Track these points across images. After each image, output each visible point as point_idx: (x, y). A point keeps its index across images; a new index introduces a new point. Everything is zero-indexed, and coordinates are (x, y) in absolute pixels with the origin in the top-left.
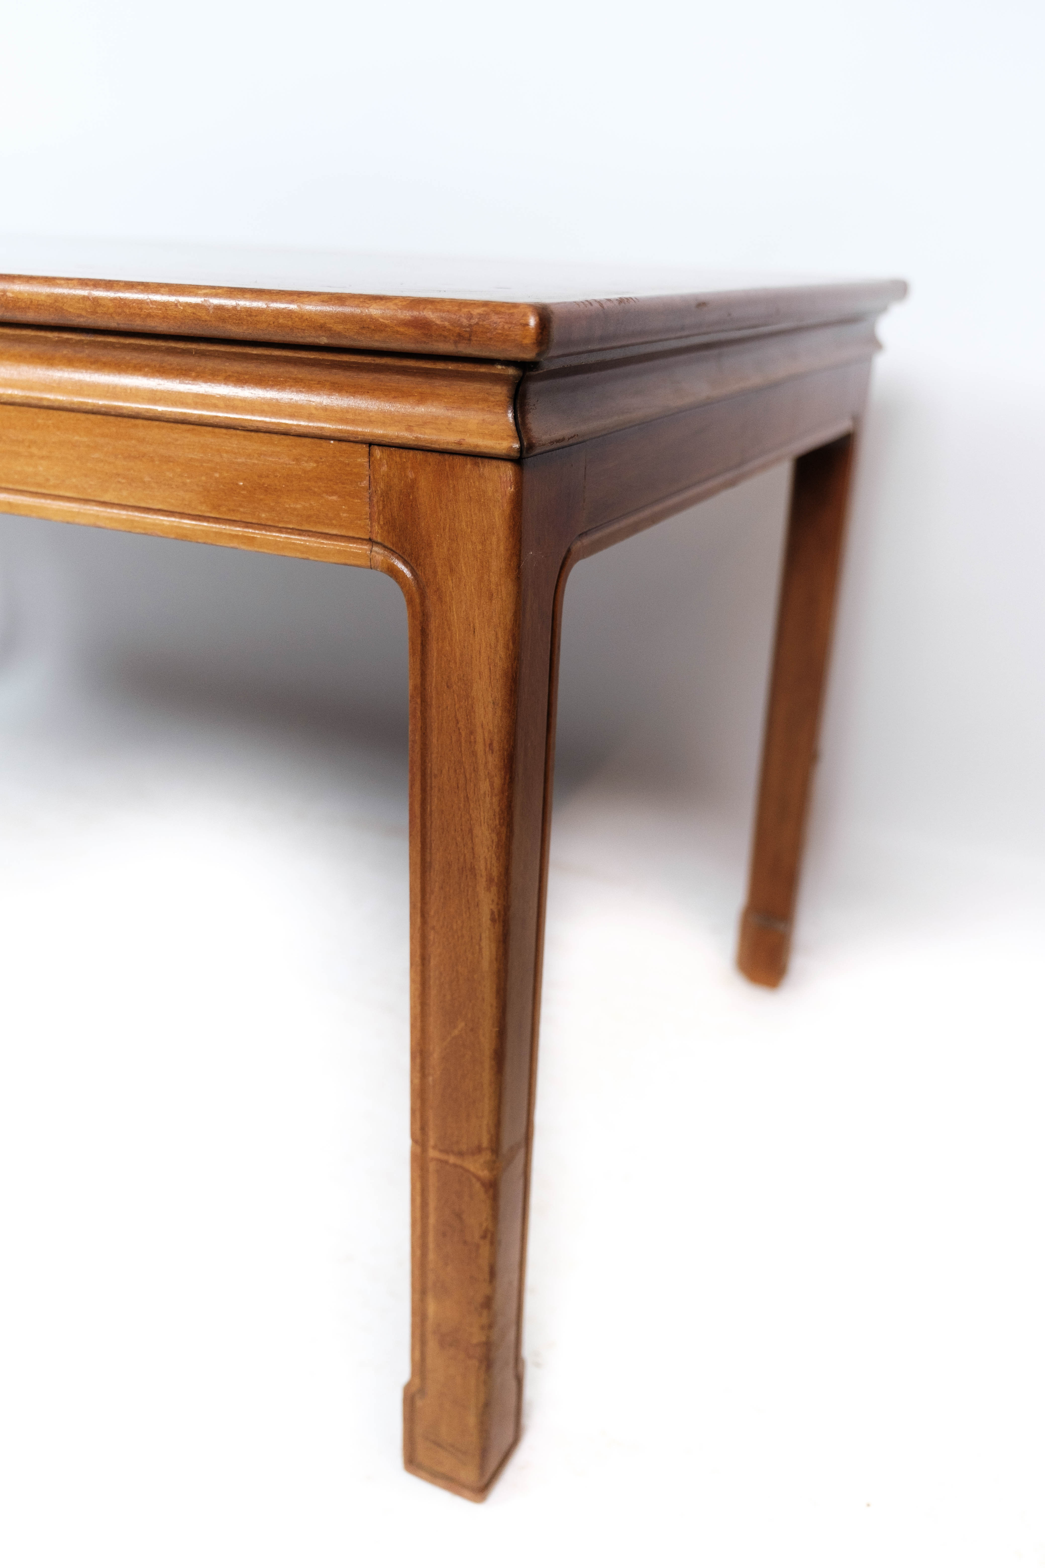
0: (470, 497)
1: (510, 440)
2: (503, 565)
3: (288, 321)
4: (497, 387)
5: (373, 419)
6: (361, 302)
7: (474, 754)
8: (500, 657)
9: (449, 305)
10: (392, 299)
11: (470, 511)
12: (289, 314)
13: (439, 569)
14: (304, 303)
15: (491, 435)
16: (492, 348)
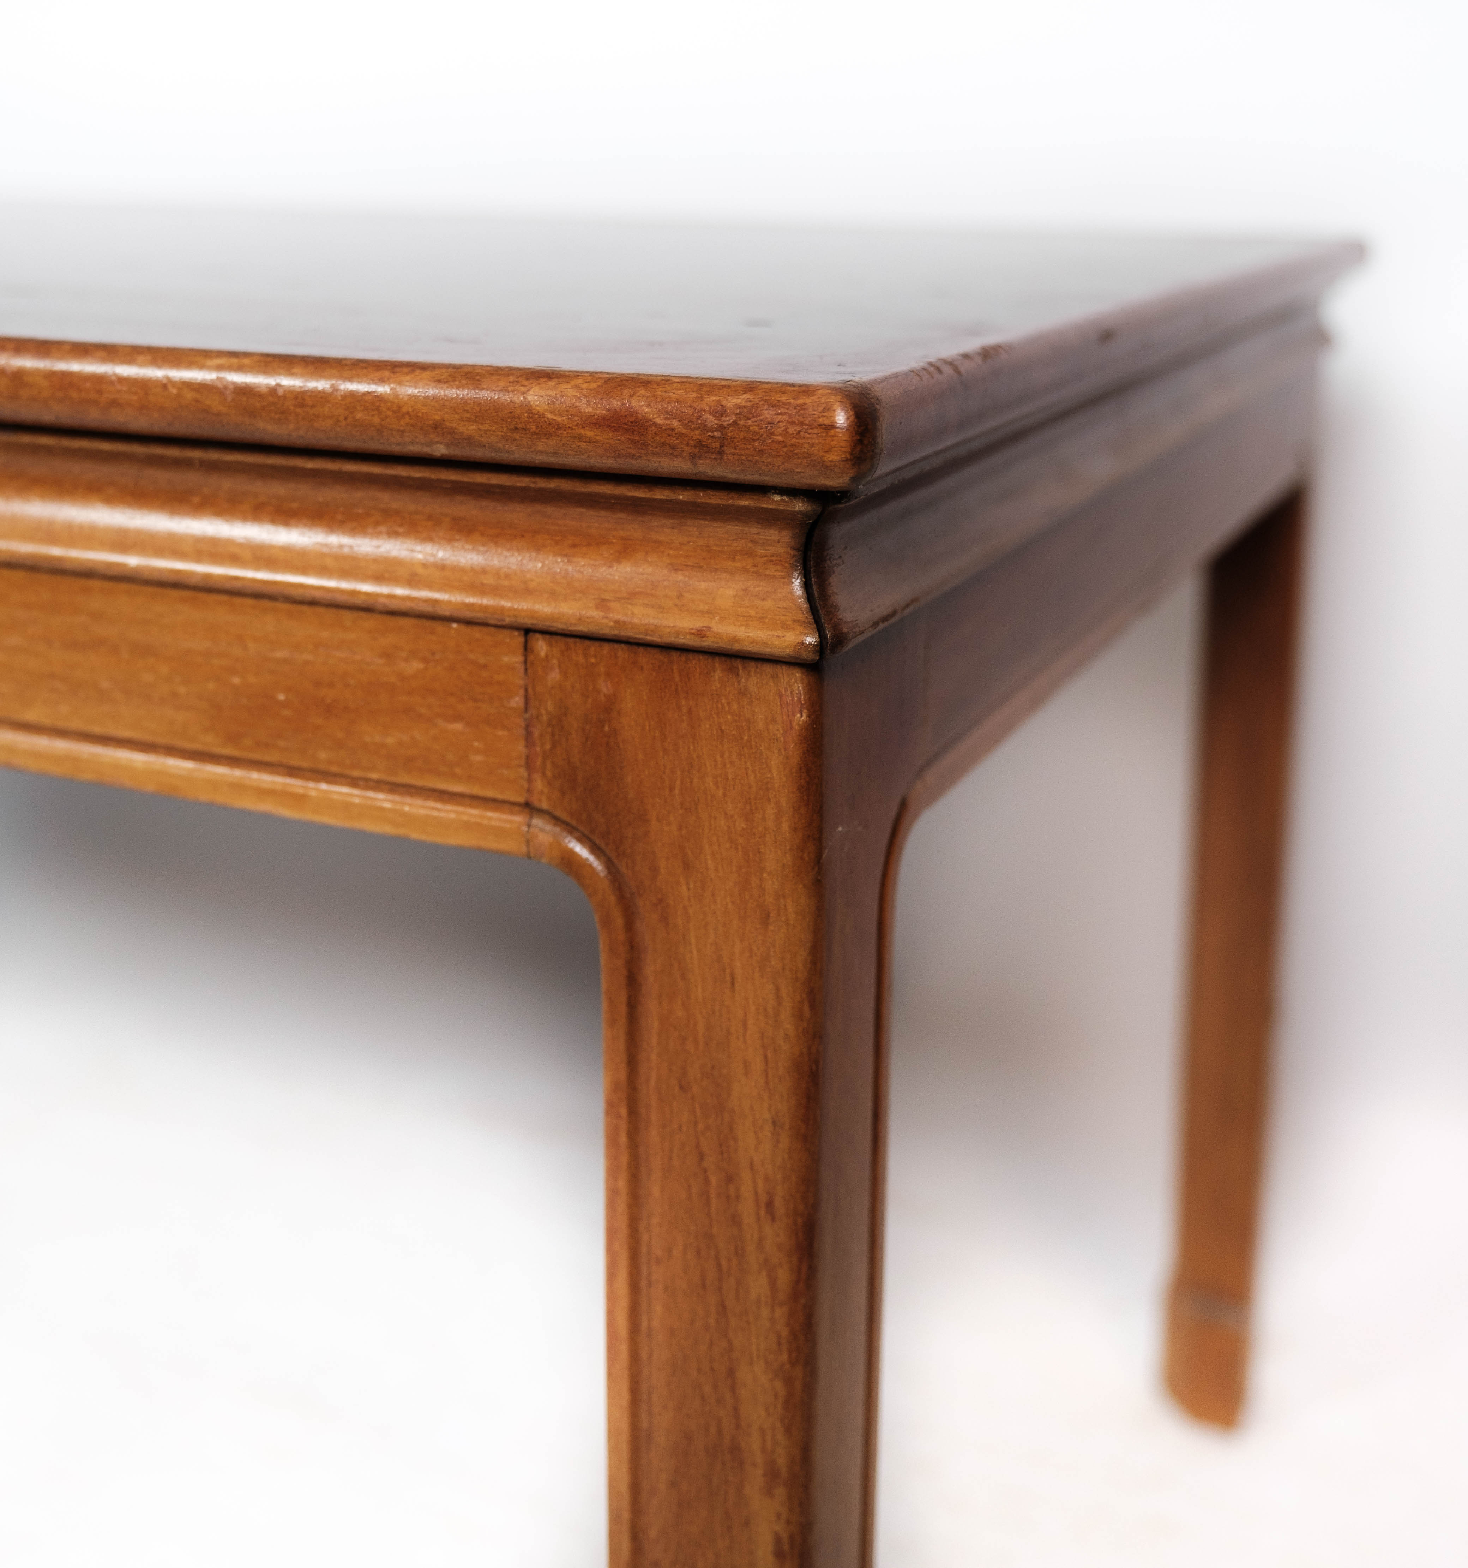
0: (722, 731)
1: (799, 629)
2: (788, 859)
3: (373, 415)
4: (772, 531)
5: (532, 585)
6: (510, 382)
7: (735, 1220)
8: (786, 1035)
9: (680, 390)
10: (569, 376)
11: (722, 756)
12: (374, 402)
13: (662, 864)
14: (403, 385)
15: (761, 620)
16: (763, 468)
